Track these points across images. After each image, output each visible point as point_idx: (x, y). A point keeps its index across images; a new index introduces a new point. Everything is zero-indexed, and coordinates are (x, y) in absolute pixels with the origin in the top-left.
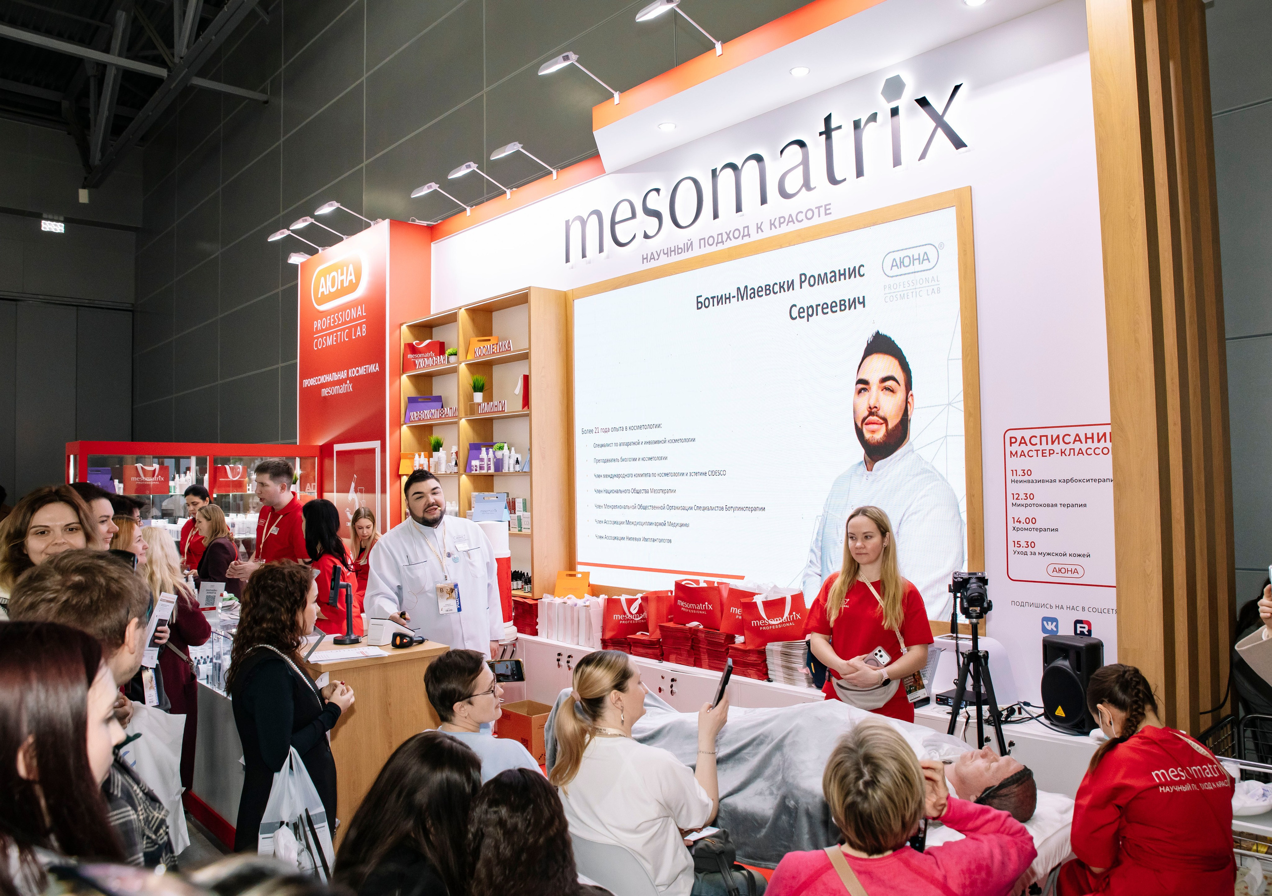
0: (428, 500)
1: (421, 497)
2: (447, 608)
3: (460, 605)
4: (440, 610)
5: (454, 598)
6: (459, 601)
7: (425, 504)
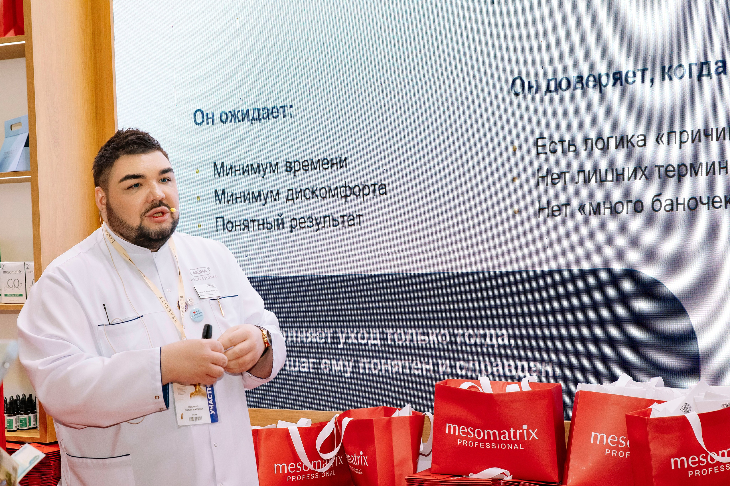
0: (152, 193)
1: (137, 185)
2: (190, 414)
3: (215, 409)
4: (179, 416)
5: (203, 395)
6: (214, 401)
7: (147, 201)
